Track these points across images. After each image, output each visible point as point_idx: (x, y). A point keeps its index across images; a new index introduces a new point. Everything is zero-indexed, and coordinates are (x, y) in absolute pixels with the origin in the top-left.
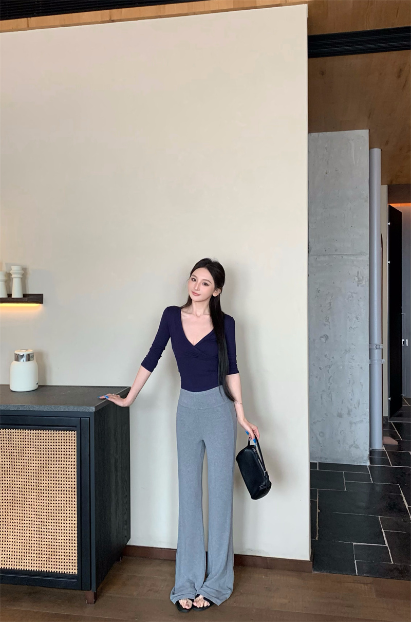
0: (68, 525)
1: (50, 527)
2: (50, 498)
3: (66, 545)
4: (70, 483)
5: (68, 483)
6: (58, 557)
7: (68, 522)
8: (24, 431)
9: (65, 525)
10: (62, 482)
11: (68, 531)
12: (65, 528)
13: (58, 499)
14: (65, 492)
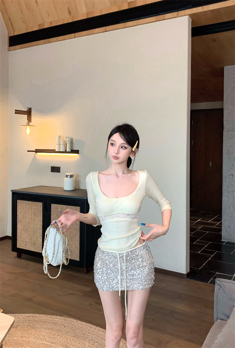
0: (77, 242)
1: (70, 243)
2: (70, 232)
3: (76, 249)
4: (78, 227)
5: (77, 227)
6: (73, 254)
7: (77, 241)
8: (62, 206)
9: (76, 242)
10: (75, 226)
11: (76, 245)
12: (76, 243)
13: (73, 232)
14: (76, 230)
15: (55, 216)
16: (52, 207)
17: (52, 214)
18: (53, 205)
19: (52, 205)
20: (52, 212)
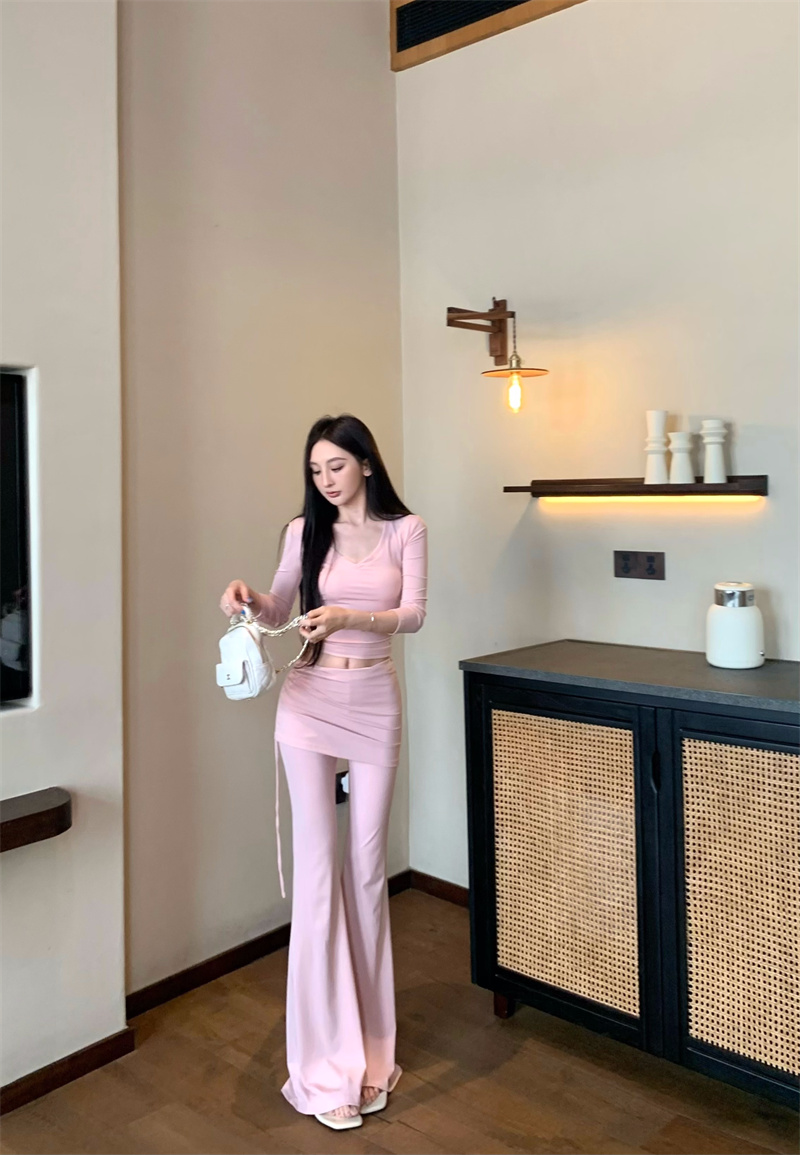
15: (706, 809)
16: (687, 754)
17: (689, 793)
18: (692, 743)
19: (686, 742)
20: (689, 785)
